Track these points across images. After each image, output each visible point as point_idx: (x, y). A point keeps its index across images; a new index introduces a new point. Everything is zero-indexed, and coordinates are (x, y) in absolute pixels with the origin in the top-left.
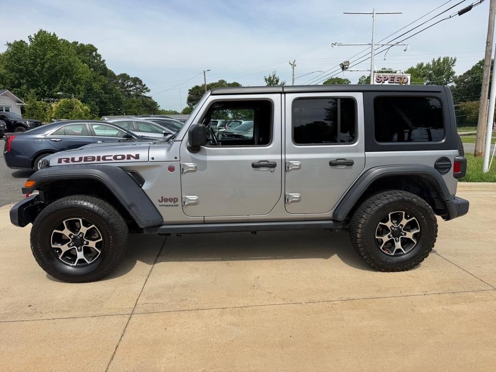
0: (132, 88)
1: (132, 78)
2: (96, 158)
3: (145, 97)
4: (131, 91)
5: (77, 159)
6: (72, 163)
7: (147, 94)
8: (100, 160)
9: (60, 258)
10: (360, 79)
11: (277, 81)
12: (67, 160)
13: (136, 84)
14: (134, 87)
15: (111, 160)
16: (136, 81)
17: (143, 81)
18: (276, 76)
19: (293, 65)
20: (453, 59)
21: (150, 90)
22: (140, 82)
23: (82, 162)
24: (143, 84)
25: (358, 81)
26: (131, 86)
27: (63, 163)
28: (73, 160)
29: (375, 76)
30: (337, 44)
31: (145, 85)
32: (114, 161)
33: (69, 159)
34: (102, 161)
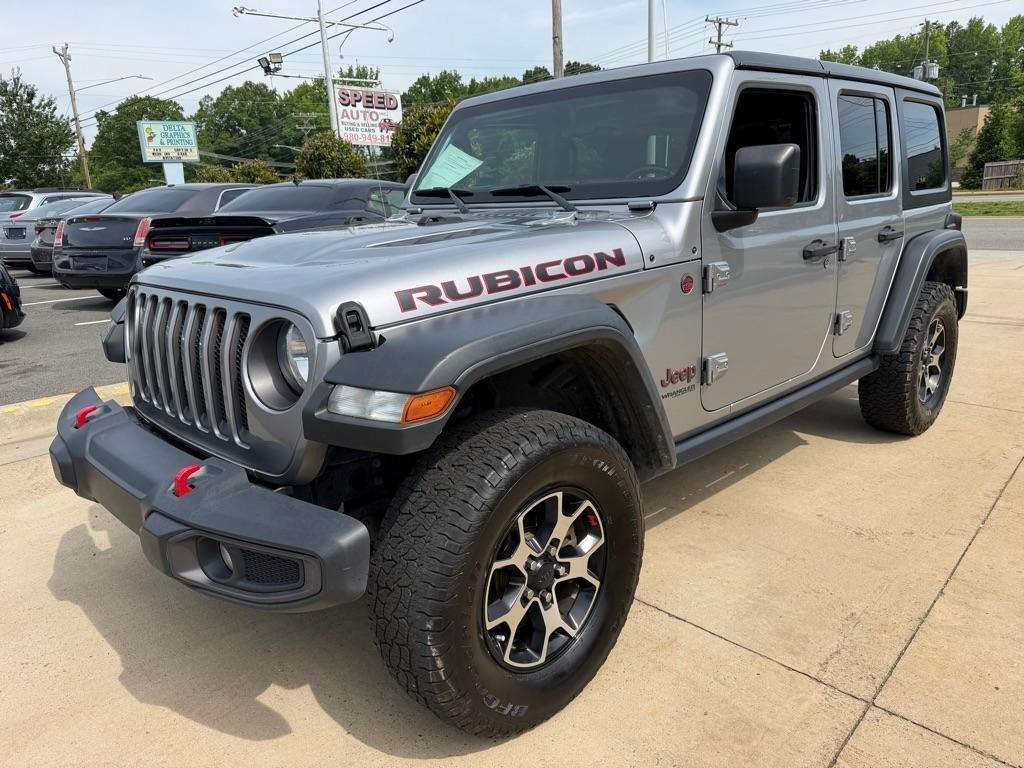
2: (521, 276)
5: (463, 287)
6: (451, 304)
8: (534, 283)
9: (507, 659)
10: (200, 103)
11: (31, 95)
12: (433, 297)
15: (562, 276)
18: (24, 81)
19: (65, 57)
20: (375, 72)
23: (485, 296)
25: (199, 107)
27: (423, 308)
28: (451, 289)
29: (337, 91)
30: (245, 11)
32: (571, 279)
33: (437, 289)
34: (540, 284)
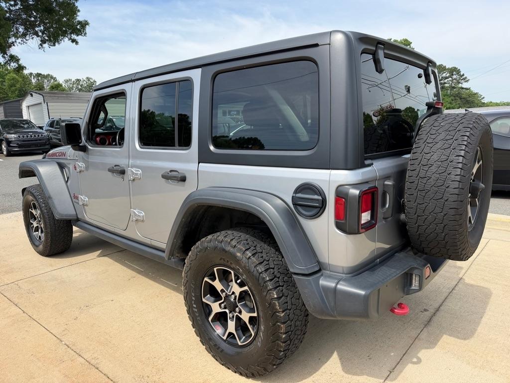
0: (446, 80)
1: (448, 69)
3: (463, 88)
4: (445, 83)
7: (465, 85)
13: (453, 75)
14: (450, 79)
16: (454, 71)
17: (461, 70)
21: (469, 80)
22: (458, 72)
24: (462, 74)
26: (446, 78)
31: (463, 75)
